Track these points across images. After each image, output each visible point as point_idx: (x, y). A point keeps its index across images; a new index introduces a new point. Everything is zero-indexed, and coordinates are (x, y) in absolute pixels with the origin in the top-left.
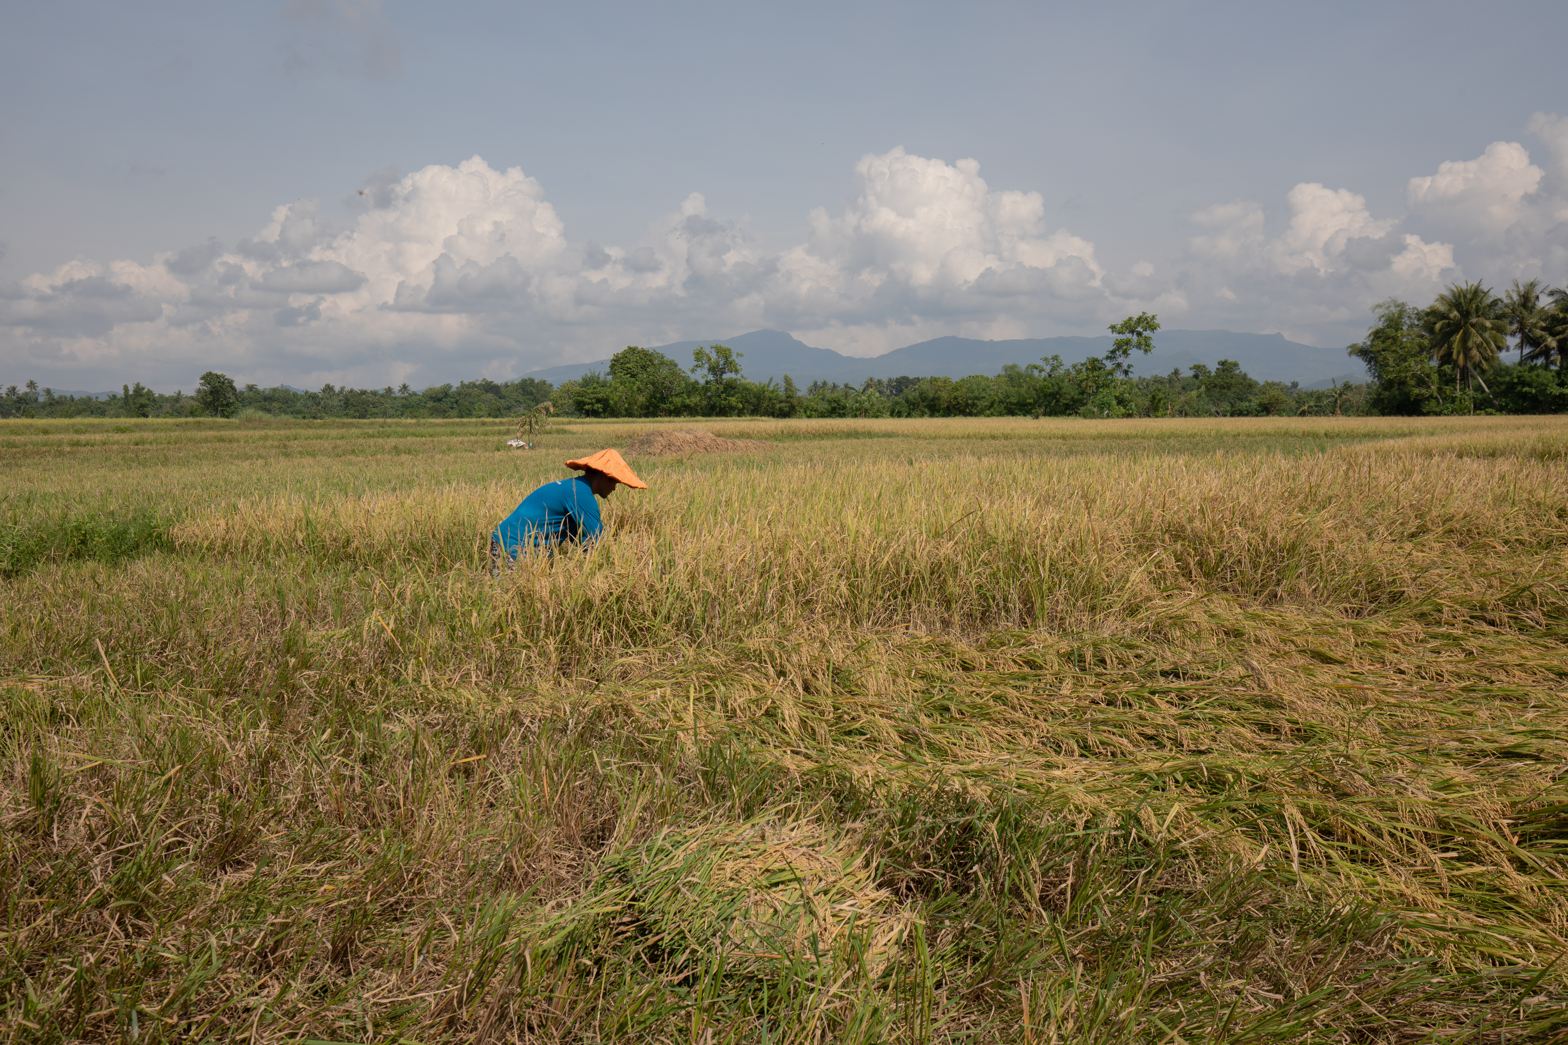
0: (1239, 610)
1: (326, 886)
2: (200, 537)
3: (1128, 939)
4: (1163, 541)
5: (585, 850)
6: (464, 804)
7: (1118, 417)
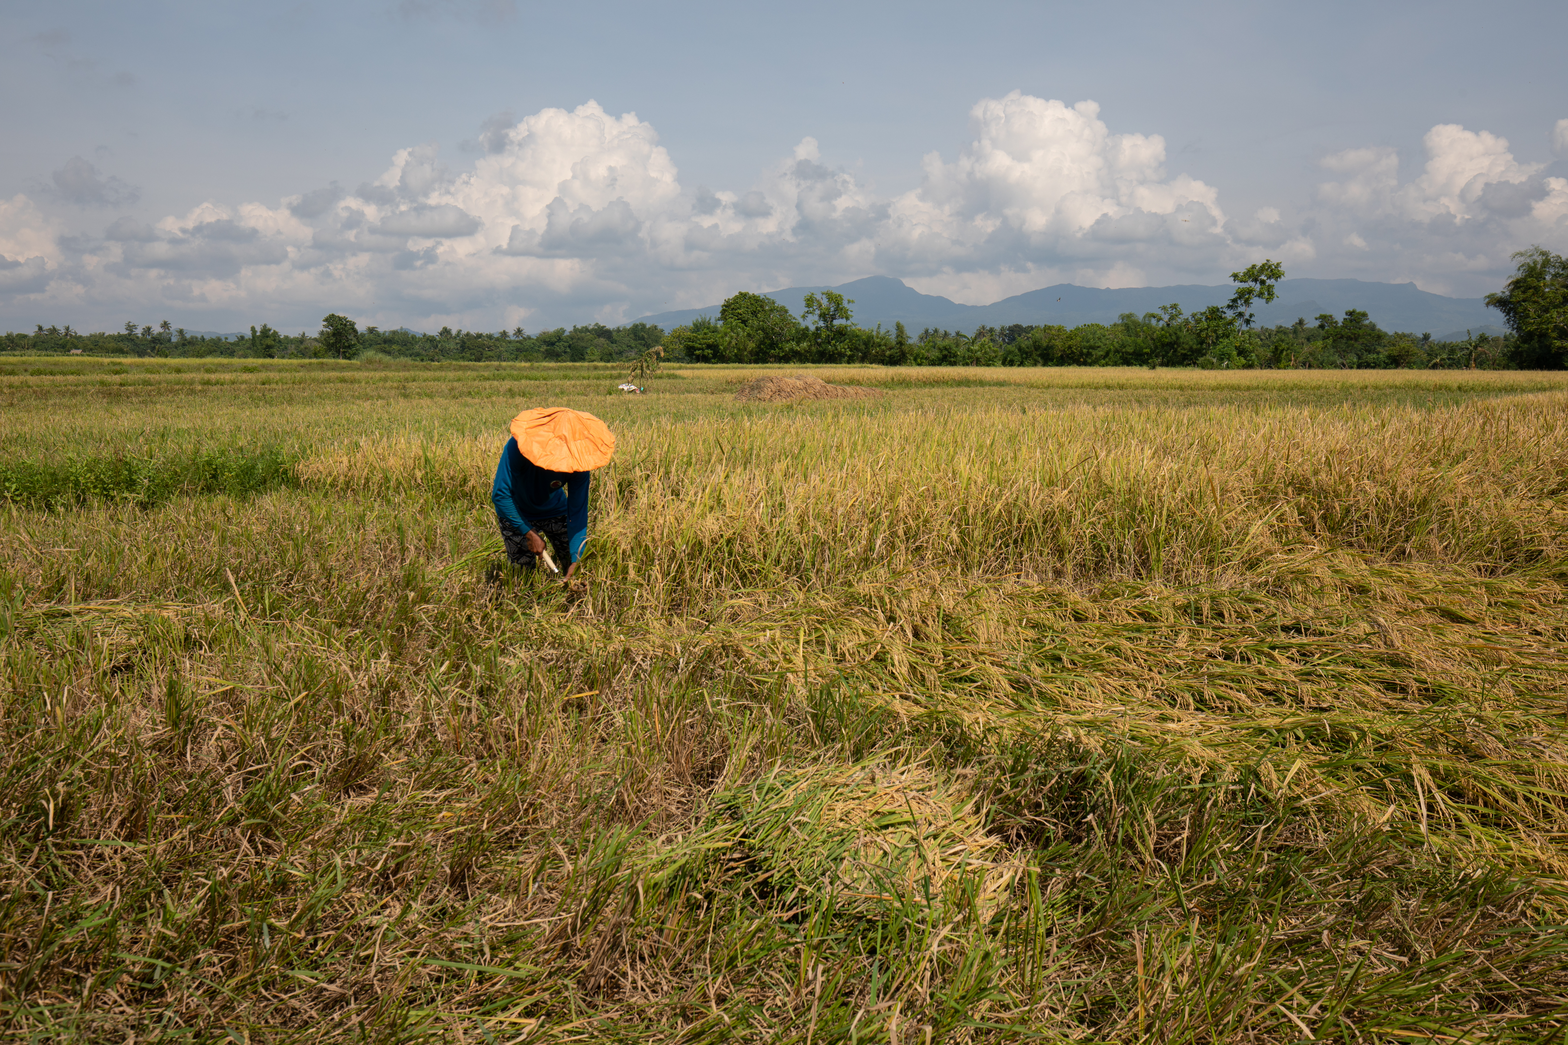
0: (1364, 566)
1: (444, 813)
2: (325, 473)
3: (1245, 895)
4: (1286, 494)
5: (695, 788)
6: (578, 736)
7: (1238, 368)
